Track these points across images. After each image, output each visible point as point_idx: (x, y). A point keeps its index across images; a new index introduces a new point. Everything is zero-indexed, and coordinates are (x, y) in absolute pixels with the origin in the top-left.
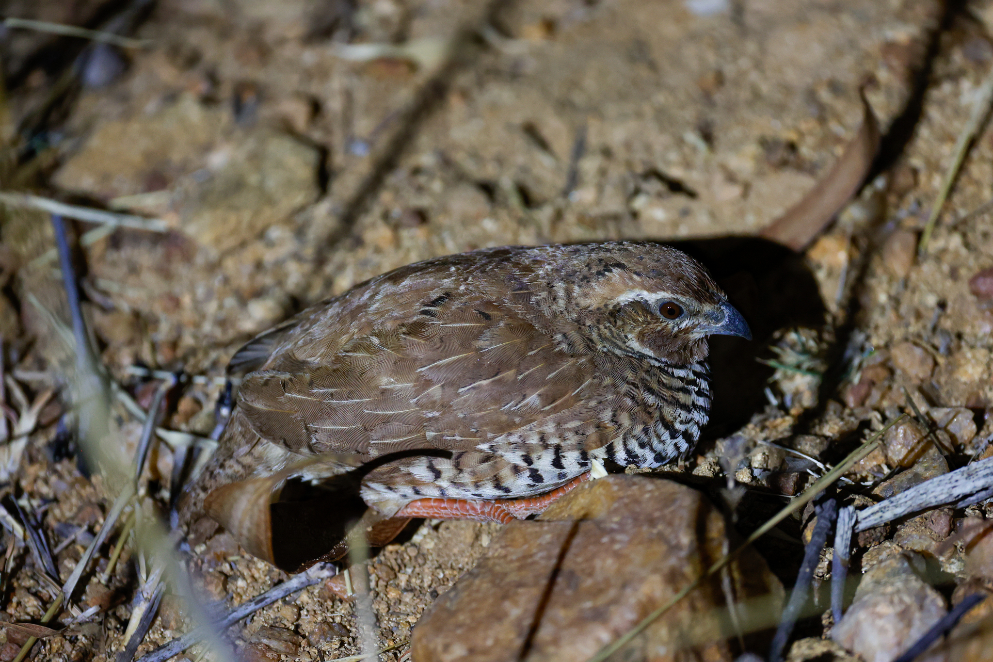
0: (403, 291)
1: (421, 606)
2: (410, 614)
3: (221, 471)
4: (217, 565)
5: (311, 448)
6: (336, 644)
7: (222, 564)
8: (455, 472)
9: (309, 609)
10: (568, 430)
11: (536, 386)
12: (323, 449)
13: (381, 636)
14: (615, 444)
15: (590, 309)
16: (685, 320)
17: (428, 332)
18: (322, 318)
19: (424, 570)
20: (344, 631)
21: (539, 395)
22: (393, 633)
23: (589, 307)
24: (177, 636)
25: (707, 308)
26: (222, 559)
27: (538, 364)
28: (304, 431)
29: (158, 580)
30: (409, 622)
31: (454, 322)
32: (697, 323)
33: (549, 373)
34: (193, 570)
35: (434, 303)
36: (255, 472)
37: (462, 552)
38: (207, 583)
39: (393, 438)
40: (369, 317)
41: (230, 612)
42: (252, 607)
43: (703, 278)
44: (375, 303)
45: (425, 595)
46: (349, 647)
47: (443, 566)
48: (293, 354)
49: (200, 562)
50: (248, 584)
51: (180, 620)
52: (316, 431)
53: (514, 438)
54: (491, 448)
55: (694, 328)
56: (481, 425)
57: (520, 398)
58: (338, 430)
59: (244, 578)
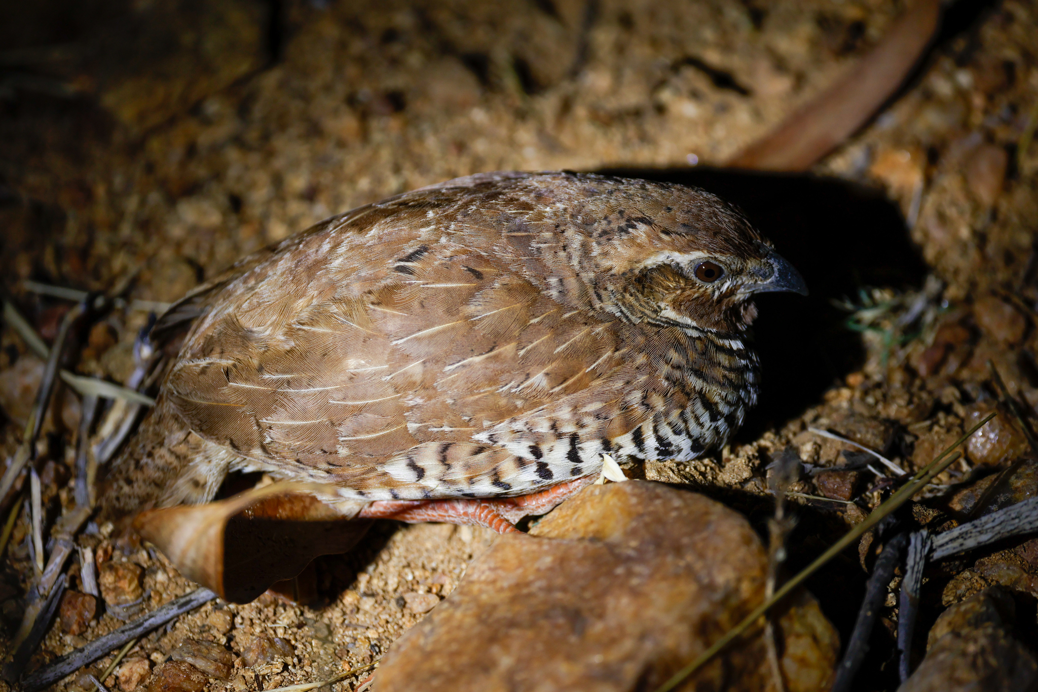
0: (370, 243)
1: (384, 617)
2: (371, 627)
3: (150, 461)
4: (131, 552)
5: (264, 448)
6: (278, 666)
7: (138, 551)
8: (441, 468)
9: (245, 616)
10: (588, 414)
11: (542, 364)
12: (279, 449)
13: (333, 656)
14: (644, 429)
15: (613, 272)
16: (726, 282)
17: (403, 294)
18: (270, 273)
19: (388, 569)
20: (288, 648)
21: (547, 374)
22: (348, 652)
23: (611, 269)
24: (80, 646)
25: (752, 265)
26: (138, 545)
27: (543, 334)
28: (255, 428)
29: (58, 570)
30: (368, 638)
31: (439, 281)
32: (740, 282)
33: (558, 346)
34: (100, 560)
35: (409, 258)
36: (191, 464)
37: (436, 548)
38: (118, 578)
39: (368, 433)
40: (331, 276)
41: (146, 617)
42: (174, 611)
43: (743, 227)
44: (337, 258)
45: (389, 602)
46: (293, 670)
47: (412, 565)
48: (237, 320)
49: (110, 548)
50: (169, 579)
51: (84, 623)
52: (270, 428)
53: (519, 425)
54: (491, 437)
55: (737, 290)
56: (475, 413)
57: (523, 377)
58: (298, 426)
59: (165, 571)
